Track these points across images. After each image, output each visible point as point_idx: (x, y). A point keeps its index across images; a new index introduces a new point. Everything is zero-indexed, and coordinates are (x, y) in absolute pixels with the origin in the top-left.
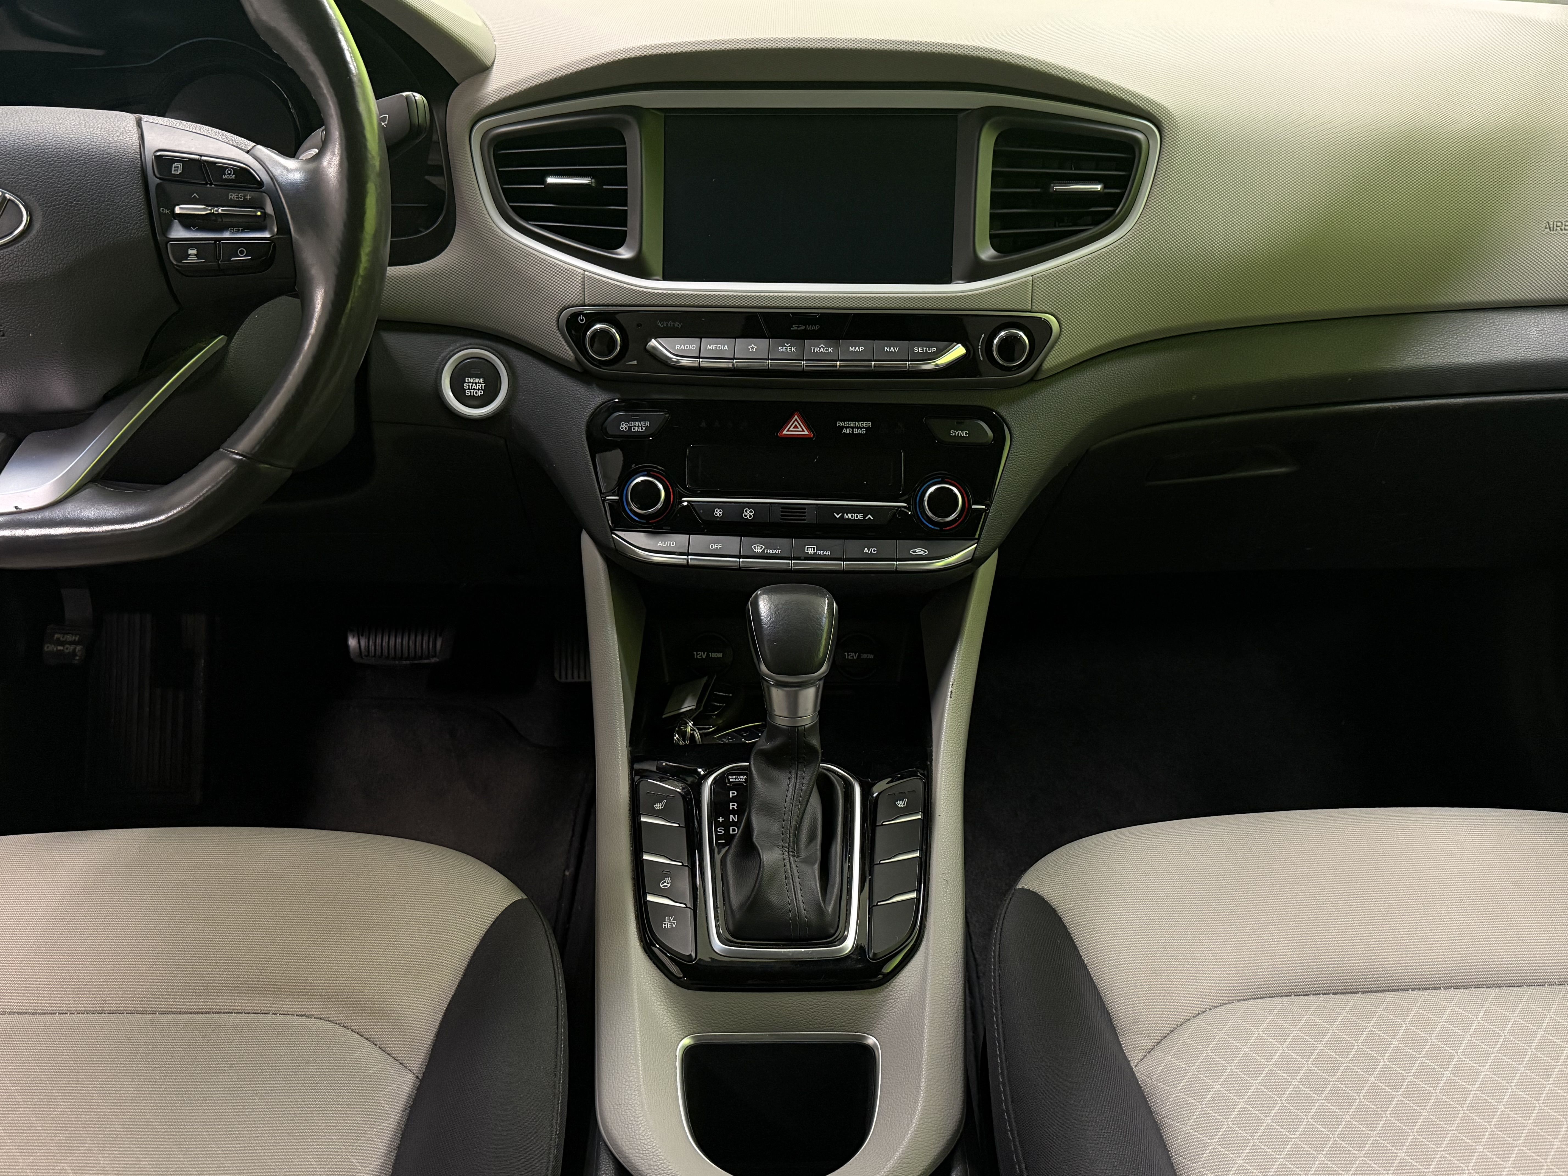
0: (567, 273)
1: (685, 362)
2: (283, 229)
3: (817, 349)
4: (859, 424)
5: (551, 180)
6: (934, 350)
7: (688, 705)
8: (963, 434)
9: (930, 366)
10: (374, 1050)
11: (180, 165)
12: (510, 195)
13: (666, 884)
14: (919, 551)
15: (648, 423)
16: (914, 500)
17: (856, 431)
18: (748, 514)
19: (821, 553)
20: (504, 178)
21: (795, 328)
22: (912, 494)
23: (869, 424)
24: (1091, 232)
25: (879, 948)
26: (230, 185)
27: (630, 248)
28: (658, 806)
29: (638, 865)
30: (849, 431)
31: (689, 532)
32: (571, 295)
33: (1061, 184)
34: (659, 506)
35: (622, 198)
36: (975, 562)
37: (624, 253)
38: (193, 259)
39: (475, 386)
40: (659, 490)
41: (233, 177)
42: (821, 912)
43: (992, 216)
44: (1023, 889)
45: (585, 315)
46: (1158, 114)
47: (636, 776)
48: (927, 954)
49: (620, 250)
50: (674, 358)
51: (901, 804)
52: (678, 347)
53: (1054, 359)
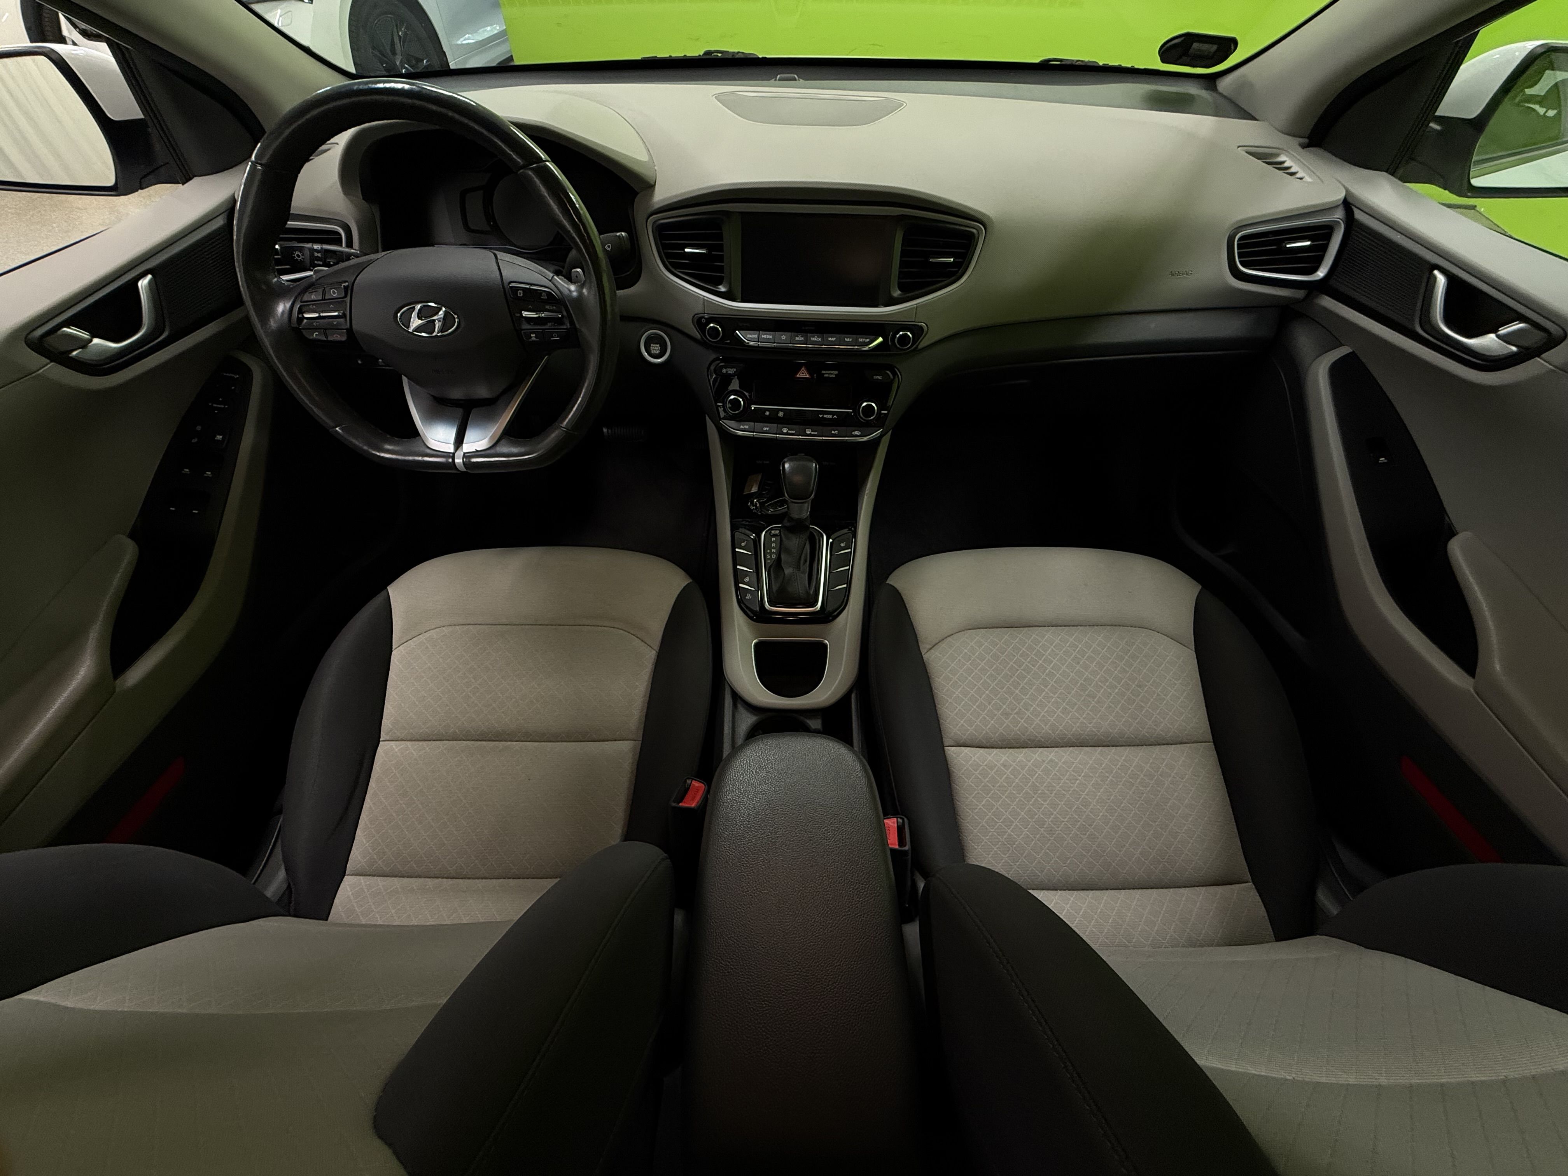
0: (696, 297)
1: (751, 343)
2: (572, 323)
3: (813, 339)
4: (832, 372)
5: (687, 250)
6: (868, 340)
7: (754, 489)
8: (879, 378)
9: (866, 348)
10: (640, 641)
11: (521, 292)
12: (668, 256)
13: (747, 580)
14: (857, 433)
15: (735, 370)
16: (856, 409)
17: (830, 376)
18: (781, 414)
19: (812, 433)
20: (665, 247)
21: (803, 328)
22: (855, 406)
23: (837, 372)
24: (946, 282)
25: (829, 608)
26: (545, 302)
27: (725, 287)
28: (743, 544)
29: (735, 570)
30: (827, 375)
31: (754, 422)
32: (699, 309)
33: (934, 258)
34: (741, 409)
35: (721, 259)
36: (882, 436)
37: (722, 289)
38: (534, 339)
39: (656, 348)
40: (740, 402)
41: (546, 298)
42: (808, 593)
43: (900, 272)
44: (888, 584)
45: (705, 318)
46: (986, 221)
47: (734, 528)
48: (848, 611)
49: (720, 287)
50: (747, 341)
51: (842, 545)
52: (748, 336)
53: (924, 343)
